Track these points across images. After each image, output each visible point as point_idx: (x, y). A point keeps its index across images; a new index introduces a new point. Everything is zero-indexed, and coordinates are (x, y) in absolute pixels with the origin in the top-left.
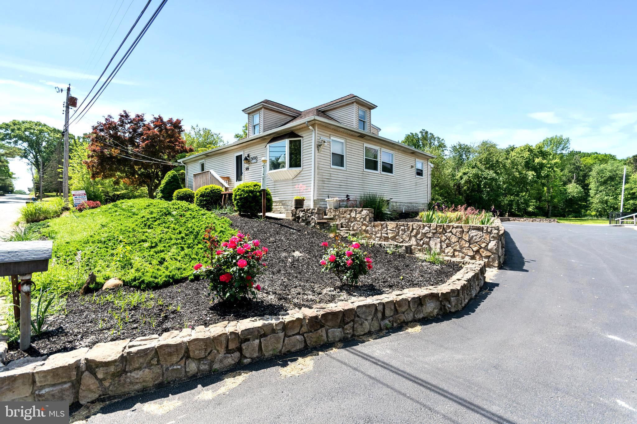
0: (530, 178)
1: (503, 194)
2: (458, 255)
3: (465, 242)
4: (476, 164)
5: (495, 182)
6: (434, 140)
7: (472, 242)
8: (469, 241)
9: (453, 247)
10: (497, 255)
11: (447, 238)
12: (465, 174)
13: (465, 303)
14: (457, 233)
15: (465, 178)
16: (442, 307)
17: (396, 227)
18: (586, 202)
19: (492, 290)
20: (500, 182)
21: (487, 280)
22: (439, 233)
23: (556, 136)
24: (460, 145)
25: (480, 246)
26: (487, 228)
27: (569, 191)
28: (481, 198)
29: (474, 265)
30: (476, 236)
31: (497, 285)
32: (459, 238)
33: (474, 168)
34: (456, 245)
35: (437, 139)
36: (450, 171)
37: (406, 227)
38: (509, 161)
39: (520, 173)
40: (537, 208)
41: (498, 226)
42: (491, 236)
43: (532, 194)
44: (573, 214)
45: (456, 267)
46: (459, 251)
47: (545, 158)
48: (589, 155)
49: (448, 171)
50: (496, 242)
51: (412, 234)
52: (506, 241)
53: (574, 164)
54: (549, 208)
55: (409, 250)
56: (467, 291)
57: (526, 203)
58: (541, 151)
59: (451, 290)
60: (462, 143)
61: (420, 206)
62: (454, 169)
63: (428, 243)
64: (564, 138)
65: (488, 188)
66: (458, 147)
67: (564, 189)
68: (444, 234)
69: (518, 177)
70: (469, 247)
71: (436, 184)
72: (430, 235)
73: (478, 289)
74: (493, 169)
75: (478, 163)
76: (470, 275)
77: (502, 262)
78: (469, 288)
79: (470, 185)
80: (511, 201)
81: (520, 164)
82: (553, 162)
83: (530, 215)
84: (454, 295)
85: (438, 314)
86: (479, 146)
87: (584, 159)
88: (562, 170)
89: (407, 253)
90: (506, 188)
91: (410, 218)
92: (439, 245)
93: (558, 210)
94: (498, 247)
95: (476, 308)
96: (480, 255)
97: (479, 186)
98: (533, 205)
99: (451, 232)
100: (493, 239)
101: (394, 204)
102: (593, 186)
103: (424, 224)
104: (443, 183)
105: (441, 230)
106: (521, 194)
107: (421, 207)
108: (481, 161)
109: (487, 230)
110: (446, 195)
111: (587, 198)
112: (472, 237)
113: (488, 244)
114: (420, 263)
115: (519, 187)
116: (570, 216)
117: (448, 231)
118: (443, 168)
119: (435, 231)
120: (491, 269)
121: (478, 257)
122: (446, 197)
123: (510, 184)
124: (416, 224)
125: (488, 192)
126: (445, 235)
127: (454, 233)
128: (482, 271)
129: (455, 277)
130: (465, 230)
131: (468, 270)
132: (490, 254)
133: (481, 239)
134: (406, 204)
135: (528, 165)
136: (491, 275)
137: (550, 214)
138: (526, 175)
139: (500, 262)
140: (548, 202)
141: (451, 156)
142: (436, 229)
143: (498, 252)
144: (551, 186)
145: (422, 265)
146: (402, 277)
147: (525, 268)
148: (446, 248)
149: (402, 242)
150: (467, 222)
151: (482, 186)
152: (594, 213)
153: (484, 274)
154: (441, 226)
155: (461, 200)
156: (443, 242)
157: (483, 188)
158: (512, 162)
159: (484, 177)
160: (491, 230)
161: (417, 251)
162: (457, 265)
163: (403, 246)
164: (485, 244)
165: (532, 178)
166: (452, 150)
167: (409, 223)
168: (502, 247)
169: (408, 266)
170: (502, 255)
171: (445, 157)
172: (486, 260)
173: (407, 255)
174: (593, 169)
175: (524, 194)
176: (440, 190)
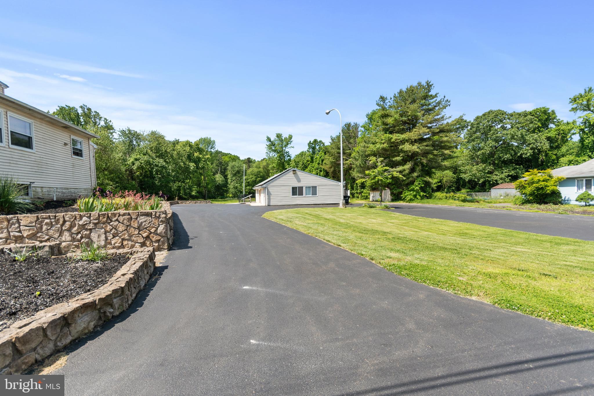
0: (192, 168)
1: (172, 181)
2: (128, 244)
3: (133, 230)
4: (147, 151)
5: (165, 169)
6: (100, 120)
7: (141, 228)
8: (139, 228)
9: (121, 236)
10: (166, 238)
11: (113, 228)
12: (136, 160)
13: (133, 298)
14: (125, 221)
15: (137, 163)
16: (102, 315)
17: (36, 221)
18: (226, 188)
19: (162, 274)
20: (170, 170)
21: (158, 265)
22: (102, 223)
23: (207, 137)
24: (129, 131)
25: (149, 231)
26: (155, 213)
27: (217, 179)
28: (154, 184)
29: (143, 253)
30: (145, 221)
31: (166, 267)
32: (128, 226)
33: (146, 155)
34: (124, 234)
35: (103, 119)
36: (120, 155)
37: (53, 220)
38: (175, 152)
39: (185, 164)
40: (198, 192)
41: (165, 211)
42: (160, 220)
43: (194, 181)
44: (220, 197)
45: (122, 260)
46: (128, 240)
47: (201, 153)
48: (226, 155)
49: (118, 155)
50: (165, 226)
51: (64, 228)
52: (174, 223)
53: (219, 160)
54: (205, 191)
55: (56, 250)
56: (134, 285)
57: (190, 188)
58: (198, 147)
59: (113, 290)
60: (131, 129)
61: (81, 192)
62: (125, 154)
63: (88, 237)
64: (212, 140)
65: (159, 175)
66: (127, 132)
67: (214, 178)
68: (109, 223)
69: (183, 167)
70: (139, 234)
71: (104, 168)
72: (91, 226)
73: (147, 277)
74: (162, 158)
75: (149, 151)
76: (139, 264)
77: (171, 243)
78: (137, 280)
79: (143, 171)
80: (179, 187)
81: (184, 156)
82: (207, 157)
83: (194, 198)
84: (117, 295)
85: (95, 327)
86: (148, 135)
87: (224, 157)
88: (212, 164)
89: (53, 255)
90: (174, 176)
91: (63, 207)
92: (103, 237)
93: (211, 194)
94: (166, 230)
95: (145, 299)
96: (150, 241)
97: (151, 172)
98: (195, 190)
99: (117, 220)
100: (161, 223)
101: (39, 190)
102: (229, 176)
103: (82, 213)
104: (112, 167)
105: (105, 219)
106: (186, 181)
107: (83, 193)
108: (151, 149)
109: (155, 215)
110: (117, 180)
111: (227, 185)
112: (142, 223)
113: (157, 229)
114: (73, 265)
115: (184, 175)
116: (218, 198)
117: (114, 219)
118: (113, 151)
119: (97, 221)
120: (162, 252)
121: (148, 243)
122: (117, 182)
123: (178, 172)
124: (68, 215)
125: (159, 178)
126: (111, 224)
127: (121, 222)
128: (152, 257)
129: (119, 273)
130: (134, 217)
131: (136, 261)
132: (160, 238)
133: (151, 225)
134: (59, 190)
135: (190, 158)
136: (160, 258)
137: (206, 197)
138: (188, 165)
139: (169, 244)
140: (205, 187)
141: (121, 140)
142: (98, 218)
143: (167, 235)
144: (206, 175)
145: (75, 268)
146: (38, 293)
147: (190, 245)
148: (113, 238)
149: (48, 240)
150: (136, 208)
151: (154, 173)
152: (231, 195)
153: (153, 260)
154: (104, 215)
155: (134, 185)
156: (109, 232)
157: (155, 174)
158: (178, 154)
159: (156, 164)
160: (160, 215)
161: (73, 248)
162: (124, 257)
163: (44, 246)
164: (155, 229)
165: (193, 168)
166: (121, 135)
167: (57, 215)
168: (170, 230)
169: (53, 272)
170: (171, 236)
171: (114, 140)
172: (157, 244)
173: (53, 257)
174: (229, 164)
175: (188, 181)
176: (110, 175)
